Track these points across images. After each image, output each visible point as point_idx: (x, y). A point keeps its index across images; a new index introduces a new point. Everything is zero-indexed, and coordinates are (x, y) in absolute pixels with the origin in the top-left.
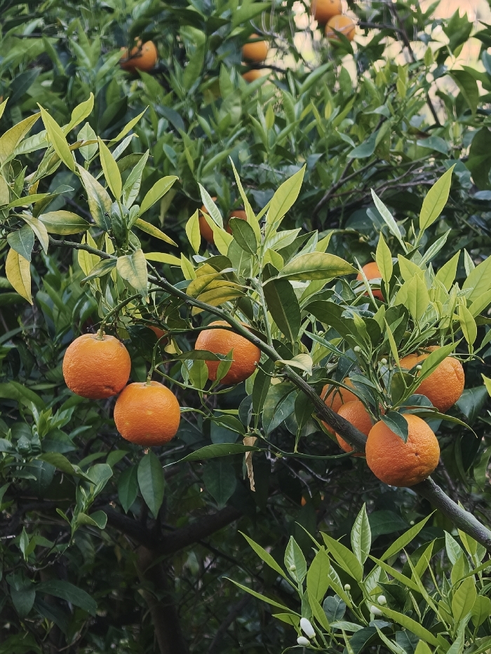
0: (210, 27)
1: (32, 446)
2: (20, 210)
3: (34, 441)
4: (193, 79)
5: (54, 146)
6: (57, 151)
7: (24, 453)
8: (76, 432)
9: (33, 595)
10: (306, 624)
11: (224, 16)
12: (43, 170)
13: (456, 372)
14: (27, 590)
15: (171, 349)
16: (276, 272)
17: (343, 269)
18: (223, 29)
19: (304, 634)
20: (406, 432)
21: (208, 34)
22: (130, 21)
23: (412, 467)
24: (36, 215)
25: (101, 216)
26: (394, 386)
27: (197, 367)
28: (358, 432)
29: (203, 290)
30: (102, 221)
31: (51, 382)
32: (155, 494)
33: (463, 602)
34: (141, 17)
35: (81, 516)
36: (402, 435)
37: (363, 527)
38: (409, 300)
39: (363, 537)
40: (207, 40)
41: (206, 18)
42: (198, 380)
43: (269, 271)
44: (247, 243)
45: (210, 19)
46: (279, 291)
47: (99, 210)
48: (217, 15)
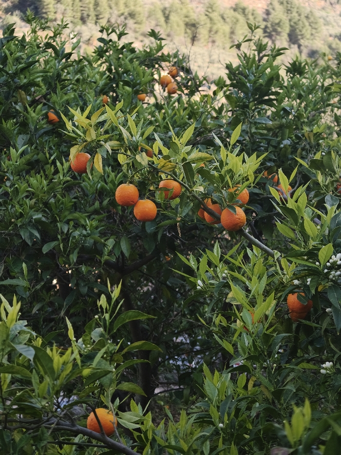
0: (133, 86)
1: (87, 233)
2: (100, 141)
3: (88, 232)
4: (128, 105)
5: (111, 118)
6: (112, 120)
7: (84, 236)
8: (99, 229)
9: (87, 288)
10: (199, 282)
11: (138, 82)
12: (106, 126)
13: (246, 193)
14: (85, 286)
15: (152, 188)
16: (186, 160)
17: (209, 158)
18: (138, 87)
19: (199, 285)
20: (235, 211)
21: (133, 89)
22: (99, 88)
23: (238, 223)
24: (105, 142)
25: (128, 142)
26: (229, 197)
27: (161, 194)
28: (217, 214)
29: (163, 166)
30: (128, 143)
31: (88, 213)
32: (127, 250)
33: (258, 268)
34: (103, 86)
35: (106, 257)
36: (234, 213)
37: (217, 248)
38: (233, 167)
39: (218, 251)
40: (132, 91)
41: (132, 83)
42: (161, 199)
43: (184, 159)
44: (176, 151)
45: (134, 83)
46: (187, 166)
47: (127, 140)
48: (136, 81)
